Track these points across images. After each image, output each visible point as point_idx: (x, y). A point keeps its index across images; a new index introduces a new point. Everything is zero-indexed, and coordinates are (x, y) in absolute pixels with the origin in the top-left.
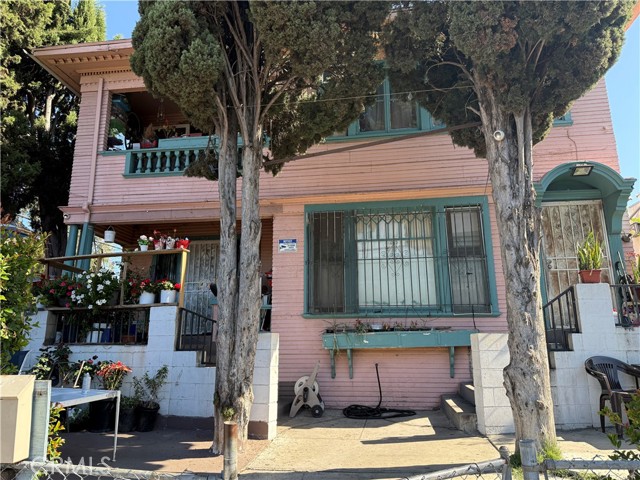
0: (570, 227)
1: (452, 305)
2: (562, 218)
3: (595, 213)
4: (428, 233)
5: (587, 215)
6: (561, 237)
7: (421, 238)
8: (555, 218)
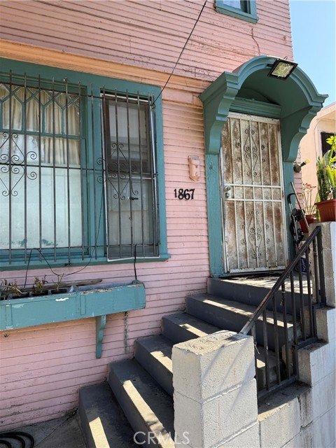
0: (249, 148)
1: (105, 246)
2: (243, 135)
3: (273, 135)
4: (73, 129)
5: (265, 136)
6: (240, 159)
7: (60, 136)
8: (235, 134)
